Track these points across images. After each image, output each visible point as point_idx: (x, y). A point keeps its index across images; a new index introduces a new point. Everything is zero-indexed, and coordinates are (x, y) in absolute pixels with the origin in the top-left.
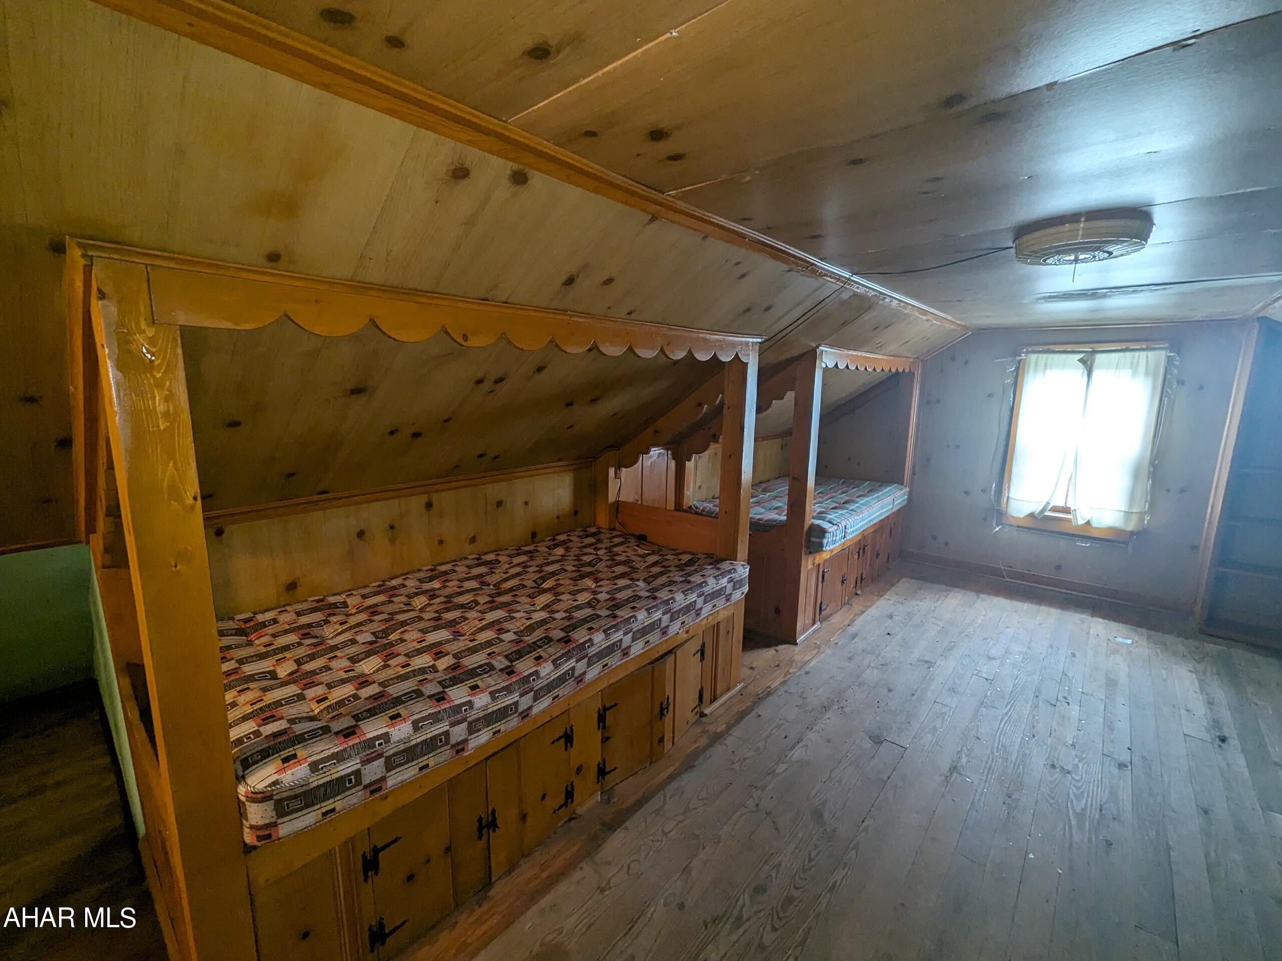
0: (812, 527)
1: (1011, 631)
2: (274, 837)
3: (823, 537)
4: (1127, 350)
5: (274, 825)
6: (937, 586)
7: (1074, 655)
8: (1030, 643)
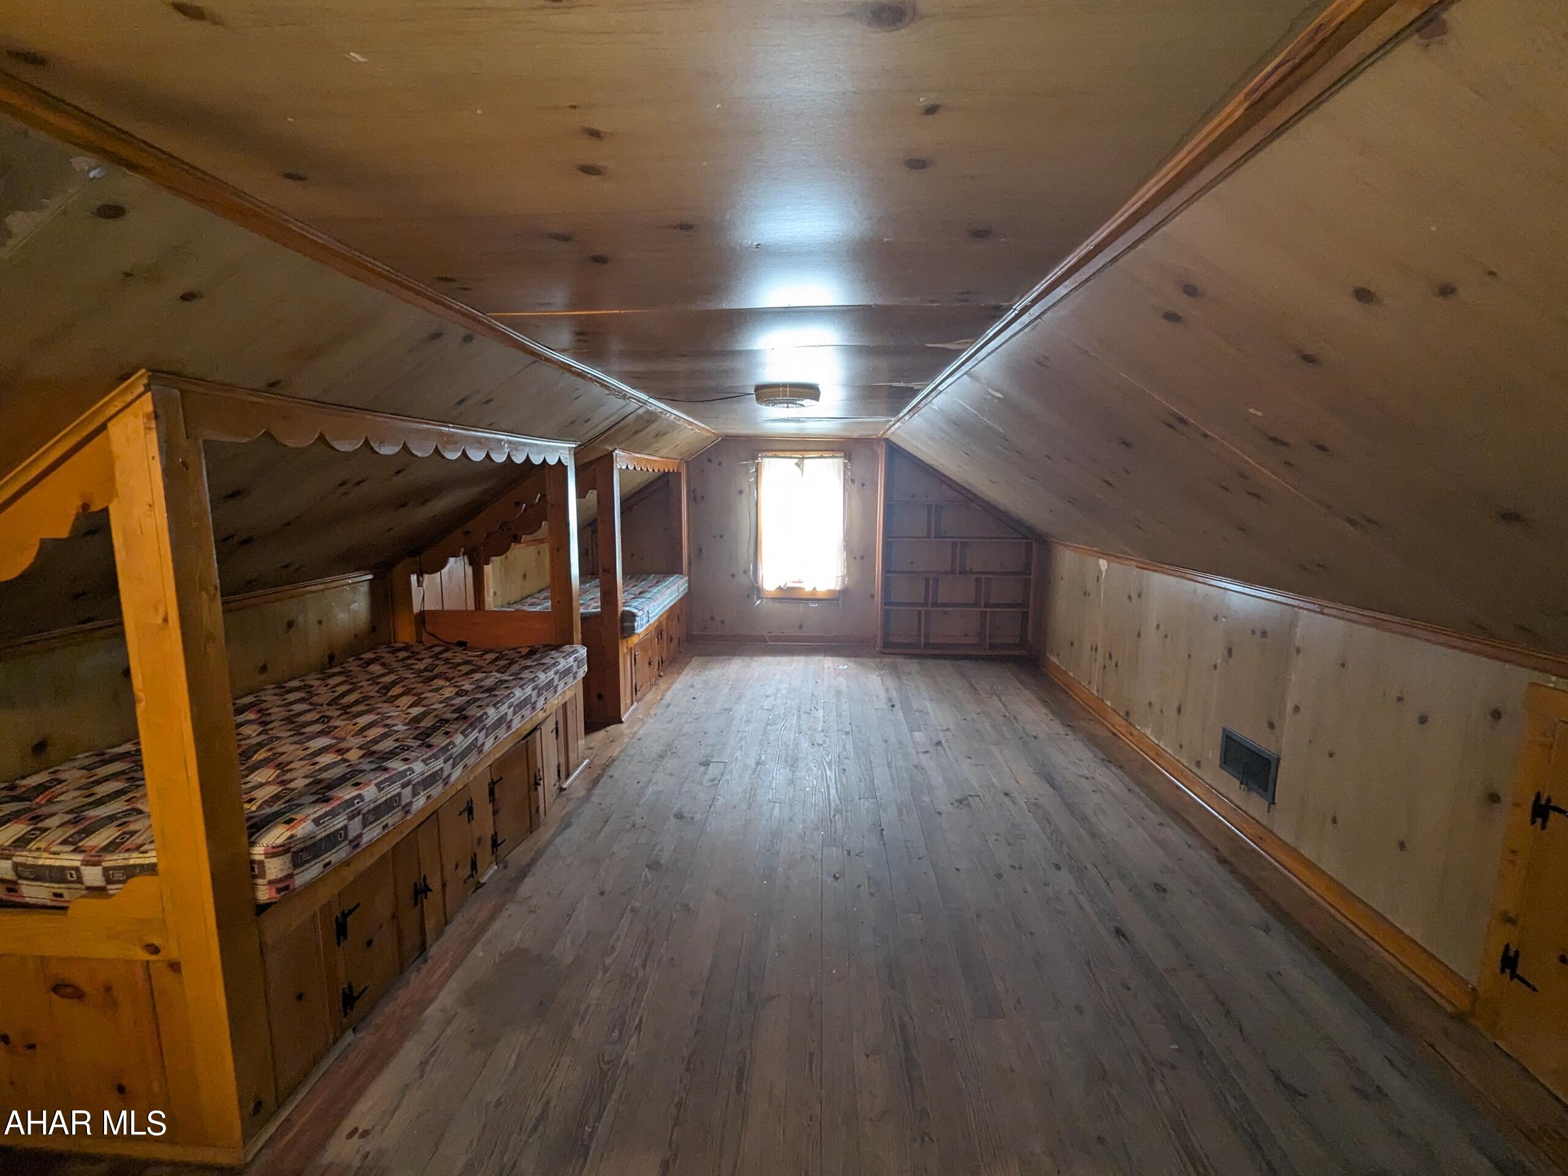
0: (624, 612)
1: (777, 677)
2: (291, 887)
3: (634, 621)
4: (822, 457)
5: (290, 876)
6: (721, 658)
7: (817, 682)
8: (790, 681)
